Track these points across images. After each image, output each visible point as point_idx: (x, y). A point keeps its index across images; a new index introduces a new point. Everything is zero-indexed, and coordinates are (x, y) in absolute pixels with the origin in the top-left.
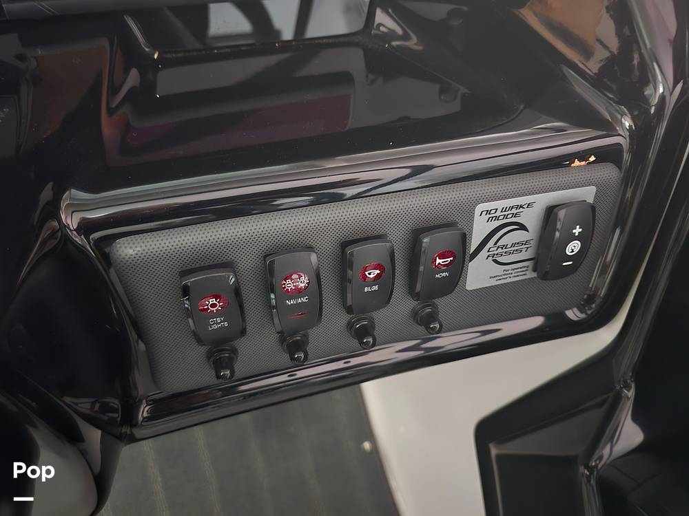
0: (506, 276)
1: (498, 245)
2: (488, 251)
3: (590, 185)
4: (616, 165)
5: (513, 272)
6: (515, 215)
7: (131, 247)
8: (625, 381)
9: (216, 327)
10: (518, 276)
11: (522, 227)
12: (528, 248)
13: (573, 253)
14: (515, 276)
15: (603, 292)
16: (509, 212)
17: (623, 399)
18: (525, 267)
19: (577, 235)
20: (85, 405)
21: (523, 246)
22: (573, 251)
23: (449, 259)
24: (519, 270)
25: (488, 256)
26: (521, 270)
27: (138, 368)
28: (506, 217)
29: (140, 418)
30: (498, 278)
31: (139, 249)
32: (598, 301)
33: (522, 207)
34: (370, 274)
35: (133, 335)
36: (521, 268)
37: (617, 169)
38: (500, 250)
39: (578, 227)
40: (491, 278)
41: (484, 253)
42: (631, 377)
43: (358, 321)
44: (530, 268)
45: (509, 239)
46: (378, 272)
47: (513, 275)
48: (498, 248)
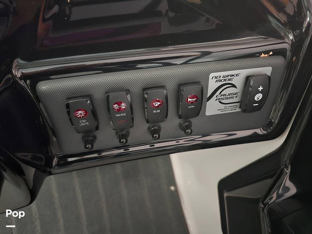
0: (226, 110)
1: (221, 94)
2: (216, 97)
3: (268, 66)
4: (283, 56)
5: (229, 108)
6: (230, 80)
7: (44, 86)
8: (286, 165)
9: (83, 124)
10: (232, 110)
11: (234, 86)
12: (237, 96)
13: (258, 100)
14: (230, 110)
15: (276, 121)
16: (227, 78)
17: (284, 173)
18: (235, 106)
19: (260, 90)
20: (28, 156)
21: (234, 95)
22: (258, 99)
23: (194, 99)
24: (232, 107)
25: (217, 99)
26: (233, 107)
27: (53, 145)
28: (225, 80)
29: (54, 164)
30: (222, 110)
31: (47, 86)
32: (274, 126)
33: (233, 75)
34: (155, 104)
35: (51, 133)
36: (233, 106)
37: (284, 59)
38: (222, 97)
39: (261, 87)
40: (218, 110)
41: (214, 97)
42: (289, 163)
43: (153, 127)
44: (238, 107)
45: (227, 92)
46: (159, 103)
47: (229, 109)
48: (221, 95)
